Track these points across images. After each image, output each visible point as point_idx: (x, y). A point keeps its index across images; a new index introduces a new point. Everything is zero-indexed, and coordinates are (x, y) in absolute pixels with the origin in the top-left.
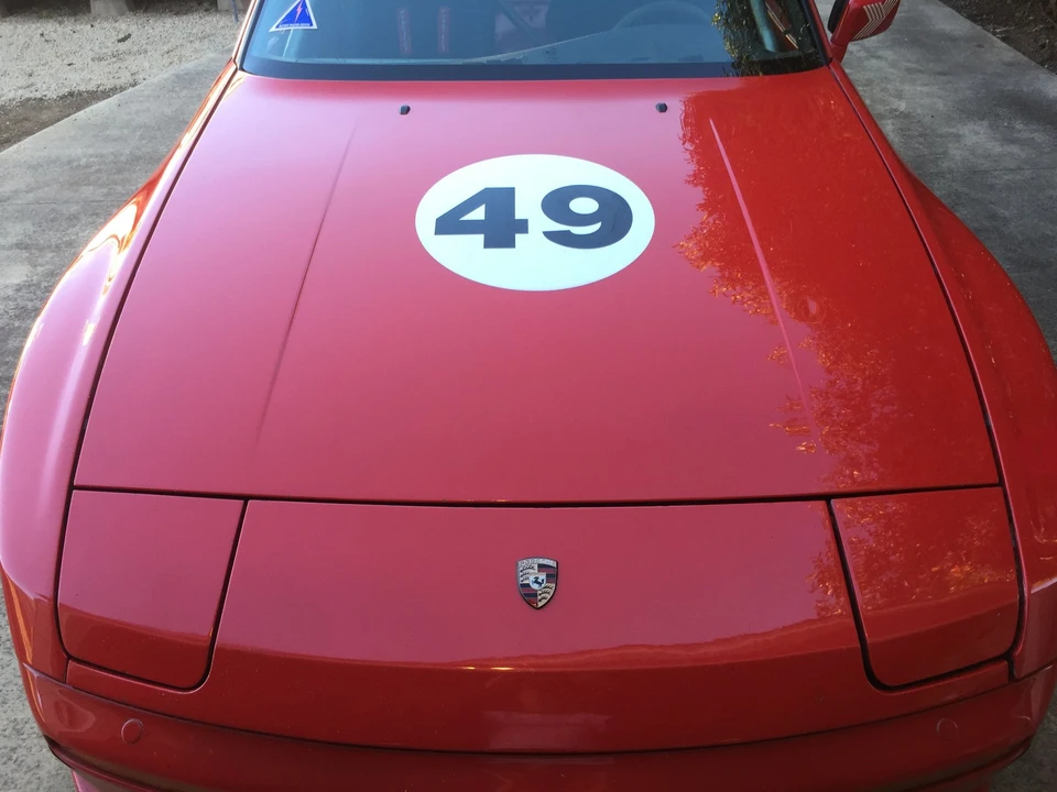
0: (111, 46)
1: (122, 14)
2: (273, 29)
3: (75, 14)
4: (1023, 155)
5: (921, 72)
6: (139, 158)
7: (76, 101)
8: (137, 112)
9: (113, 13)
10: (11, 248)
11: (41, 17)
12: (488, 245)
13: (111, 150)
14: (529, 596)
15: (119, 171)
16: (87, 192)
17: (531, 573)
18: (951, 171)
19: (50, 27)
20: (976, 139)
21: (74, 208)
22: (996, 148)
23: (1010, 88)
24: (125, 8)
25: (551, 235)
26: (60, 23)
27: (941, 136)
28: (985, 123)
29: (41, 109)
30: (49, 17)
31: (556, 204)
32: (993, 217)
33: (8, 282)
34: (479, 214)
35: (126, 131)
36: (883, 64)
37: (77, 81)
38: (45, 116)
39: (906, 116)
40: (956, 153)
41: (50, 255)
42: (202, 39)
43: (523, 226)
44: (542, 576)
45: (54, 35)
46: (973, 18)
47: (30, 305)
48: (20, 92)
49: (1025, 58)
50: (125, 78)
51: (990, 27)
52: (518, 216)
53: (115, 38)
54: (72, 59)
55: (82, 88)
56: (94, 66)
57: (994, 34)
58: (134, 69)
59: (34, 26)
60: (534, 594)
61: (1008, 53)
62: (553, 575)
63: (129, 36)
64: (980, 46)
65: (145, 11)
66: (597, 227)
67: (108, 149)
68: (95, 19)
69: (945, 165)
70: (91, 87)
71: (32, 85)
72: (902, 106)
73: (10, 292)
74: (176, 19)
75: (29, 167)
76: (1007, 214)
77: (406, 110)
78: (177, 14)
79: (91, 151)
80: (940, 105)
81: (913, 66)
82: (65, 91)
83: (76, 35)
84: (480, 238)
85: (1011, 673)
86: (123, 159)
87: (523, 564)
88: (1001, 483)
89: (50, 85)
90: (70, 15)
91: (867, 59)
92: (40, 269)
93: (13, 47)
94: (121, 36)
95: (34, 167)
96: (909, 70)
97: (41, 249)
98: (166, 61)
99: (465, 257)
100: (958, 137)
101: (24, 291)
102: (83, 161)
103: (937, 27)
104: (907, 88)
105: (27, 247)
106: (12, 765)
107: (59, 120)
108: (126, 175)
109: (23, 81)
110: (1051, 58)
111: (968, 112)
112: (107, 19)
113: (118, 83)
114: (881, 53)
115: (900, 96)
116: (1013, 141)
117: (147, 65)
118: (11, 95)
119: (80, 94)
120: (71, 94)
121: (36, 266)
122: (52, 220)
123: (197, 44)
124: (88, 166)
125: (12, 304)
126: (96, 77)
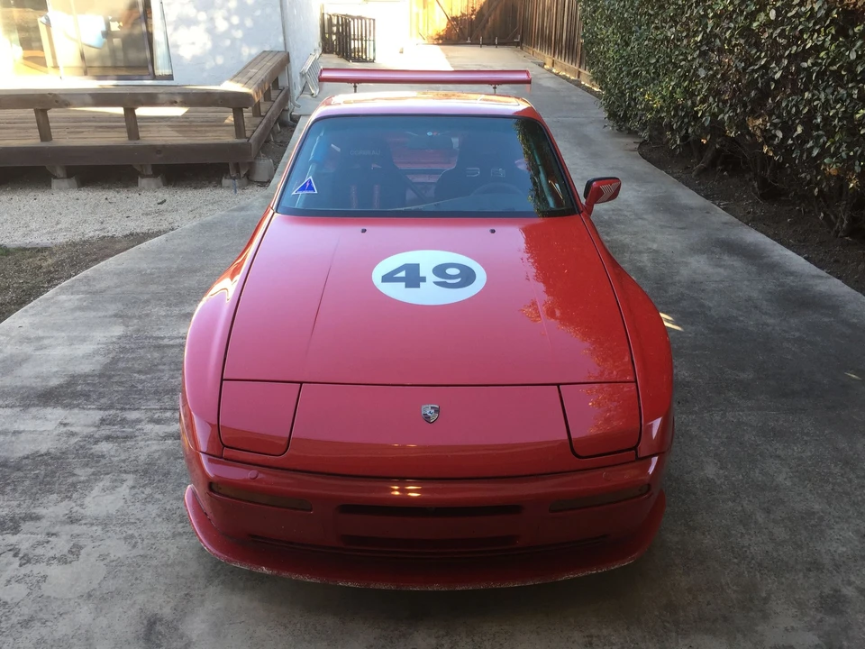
0: (153, 207)
1: (159, 188)
2: (294, 193)
3: (127, 187)
4: (725, 274)
5: (669, 227)
6: (182, 270)
7: (136, 239)
8: (178, 245)
9: (153, 187)
10: (111, 317)
11: (104, 188)
12: (406, 287)
13: (165, 265)
14: (427, 418)
15: (171, 277)
16: (153, 288)
17: (428, 410)
18: (680, 282)
19: (111, 194)
20: (699, 265)
21: (146, 297)
22: (710, 270)
23: (723, 236)
24: (161, 184)
25: (437, 283)
26: (118, 192)
27: (676, 263)
28: (705, 256)
29: (115, 242)
30: (109, 188)
31: (440, 270)
32: (702, 306)
33: (112, 334)
34: (402, 274)
35: (173, 255)
36: (646, 222)
37: (133, 226)
38: (118, 246)
39: (656, 251)
40: (685, 273)
41: (136, 321)
42: (212, 204)
43: (424, 279)
44: (433, 411)
45: (115, 200)
46: (707, 197)
47: (128, 346)
48: (97, 233)
49: (736, 220)
50: (165, 226)
51: (717, 202)
52: (421, 275)
53: (155, 202)
54: (128, 214)
55: (138, 231)
56: (144, 218)
57: (719, 206)
58: (171, 220)
59: (100, 194)
60: (429, 417)
61: (726, 217)
62: (437, 411)
63: (165, 201)
64: (708, 213)
65: (174, 186)
66: (459, 280)
67: (163, 265)
68: (141, 190)
69: (677, 278)
70: (145, 230)
71: (104, 229)
72: (655, 246)
73: (114, 340)
74: (195, 192)
75: (115, 274)
76: (711, 305)
77: (364, 231)
78: (195, 188)
79: (152, 266)
80: (678, 246)
81: (663, 223)
82: (128, 232)
83: (129, 200)
84: (404, 284)
85: (636, 455)
86: (173, 270)
87: (424, 407)
88: (636, 382)
89: (117, 228)
90: (124, 187)
91: (636, 219)
92: (131, 328)
93: (87, 206)
94: (159, 201)
95: (119, 274)
96: (662, 227)
97: (131, 318)
98: (191, 216)
99: (397, 291)
100: (686, 264)
101: (123, 339)
102: (148, 271)
103: (683, 202)
104: (659, 237)
105: (121, 317)
106: (153, 550)
107: (127, 249)
108: (176, 279)
109: (98, 226)
110: (753, 220)
111: (695, 250)
112: (148, 190)
113: (161, 228)
114: (645, 217)
115: (654, 240)
116: (720, 266)
117: (178, 218)
118: (91, 234)
119: (138, 234)
120: (132, 234)
121: (128, 327)
122: (135, 302)
123: (210, 207)
124: (151, 274)
125: (117, 346)
126: (146, 225)
